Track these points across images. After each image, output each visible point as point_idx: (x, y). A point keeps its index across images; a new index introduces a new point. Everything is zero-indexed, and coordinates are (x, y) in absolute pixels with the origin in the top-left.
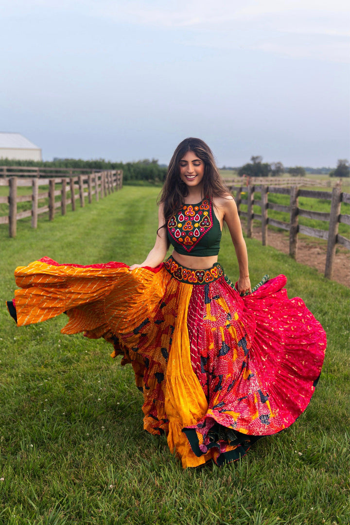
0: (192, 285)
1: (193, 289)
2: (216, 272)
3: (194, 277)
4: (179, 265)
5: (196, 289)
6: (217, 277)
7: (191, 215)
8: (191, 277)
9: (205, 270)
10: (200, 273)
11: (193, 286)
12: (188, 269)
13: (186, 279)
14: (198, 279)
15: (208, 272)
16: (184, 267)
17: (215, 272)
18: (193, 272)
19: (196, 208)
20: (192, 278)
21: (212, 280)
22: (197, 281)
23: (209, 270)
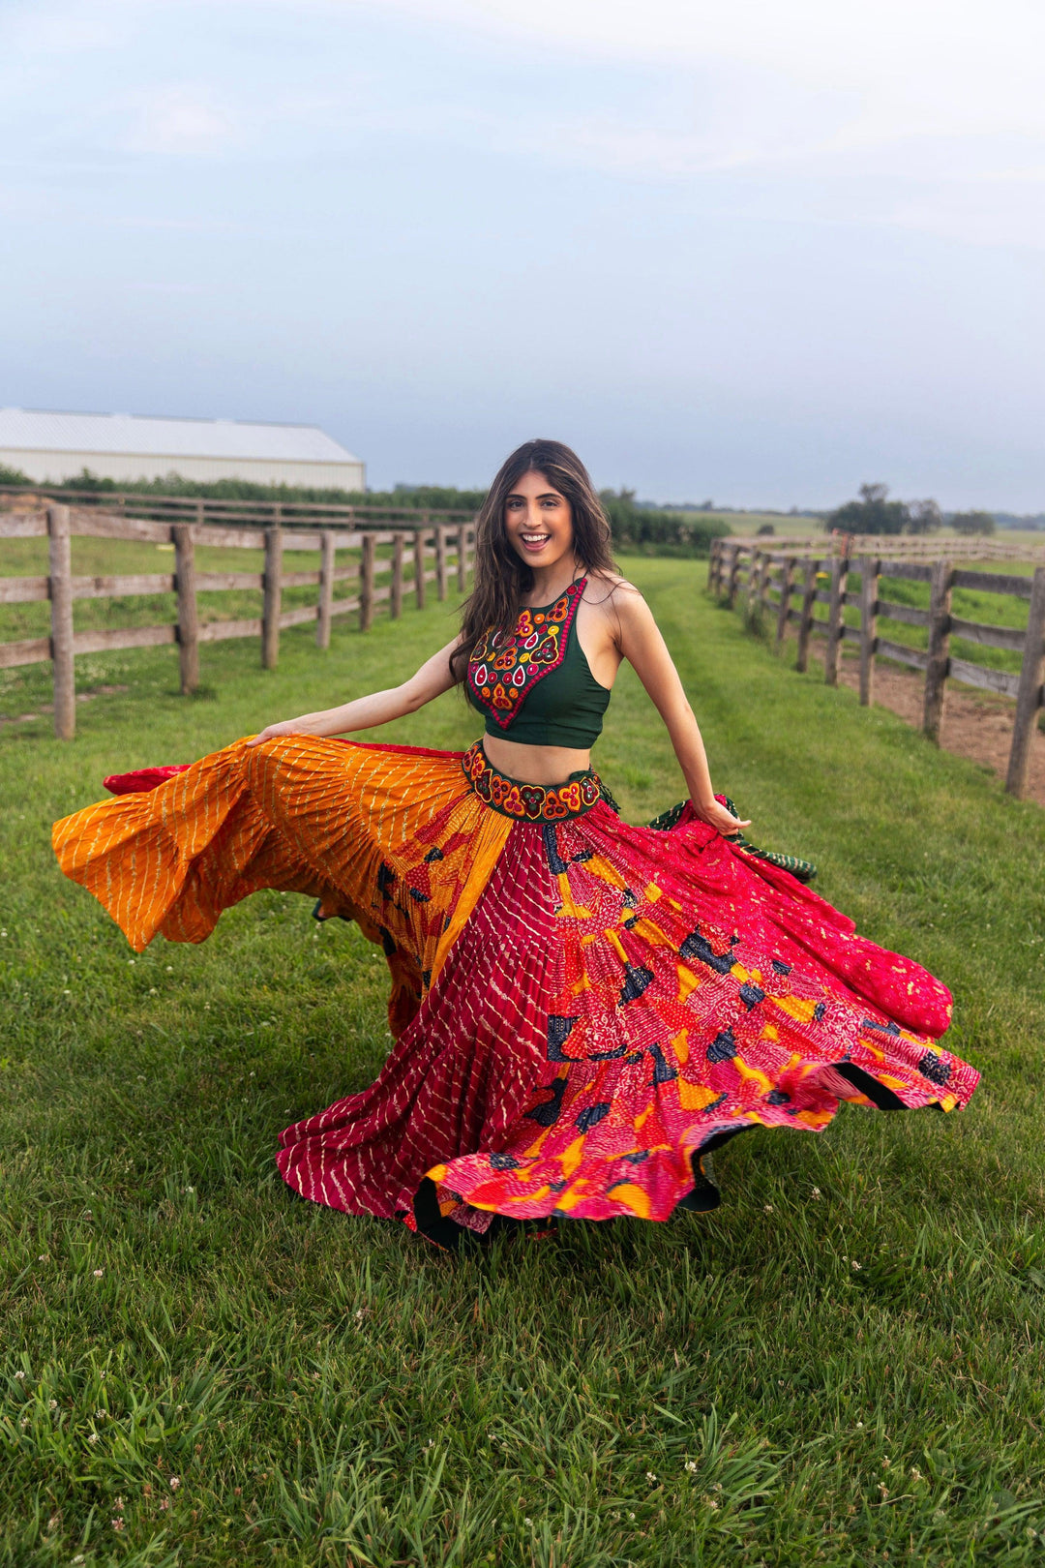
0: (513, 821)
1: (512, 832)
2: (577, 796)
3: (517, 801)
4: (488, 764)
5: (520, 833)
6: (577, 808)
7: (523, 635)
8: (510, 799)
9: (547, 788)
10: (533, 793)
11: (514, 824)
12: (504, 777)
13: (498, 801)
14: (527, 808)
15: (552, 794)
16: (496, 771)
17: (572, 797)
18: (515, 789)
19: (539, 618)
20: (513, 802)
21: (563, 815)
22: (522, 812)
23: (557, 787)
